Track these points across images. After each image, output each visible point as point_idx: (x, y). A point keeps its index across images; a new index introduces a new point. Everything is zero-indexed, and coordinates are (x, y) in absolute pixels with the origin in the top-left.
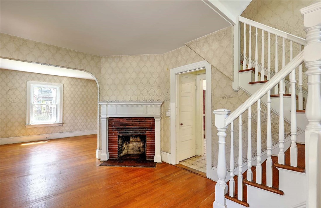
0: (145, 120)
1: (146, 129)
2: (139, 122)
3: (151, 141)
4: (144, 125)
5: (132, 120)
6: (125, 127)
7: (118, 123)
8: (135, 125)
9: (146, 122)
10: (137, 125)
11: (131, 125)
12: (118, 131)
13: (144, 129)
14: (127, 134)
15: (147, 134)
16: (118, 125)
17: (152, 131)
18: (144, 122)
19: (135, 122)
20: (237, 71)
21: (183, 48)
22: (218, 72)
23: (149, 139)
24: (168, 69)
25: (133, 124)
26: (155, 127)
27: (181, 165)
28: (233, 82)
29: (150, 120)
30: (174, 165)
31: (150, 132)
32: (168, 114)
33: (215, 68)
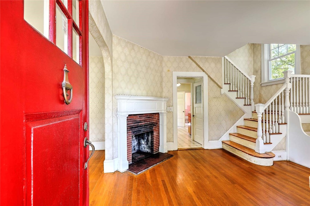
0: (153, 115)
1: (153, 124)
2: (149, 118)
3: (157, 136)
4: (152, 121)
5: (143, 116)
6: (138, 125)
7: (132, 121)
10: (148, 122)
11: (142, 122)
12: (132, 130)
14: (139, 132)
15: (154, 129)
16: (131, 124)
17: (157, 125)
18: (152, 117)
19: (146, 118)
20: (223, 83)
21: (185, 58)
22: (212, 82)
23: (155, 134)
24: (169, 71)
25: (145, 121)
26: (159, 121)
27: (180, 148)
28: (222, 89)
29: (156, 115)
30: (177, 150)
31: (156, 127)
32: (170, 109)
33: (210, 79)
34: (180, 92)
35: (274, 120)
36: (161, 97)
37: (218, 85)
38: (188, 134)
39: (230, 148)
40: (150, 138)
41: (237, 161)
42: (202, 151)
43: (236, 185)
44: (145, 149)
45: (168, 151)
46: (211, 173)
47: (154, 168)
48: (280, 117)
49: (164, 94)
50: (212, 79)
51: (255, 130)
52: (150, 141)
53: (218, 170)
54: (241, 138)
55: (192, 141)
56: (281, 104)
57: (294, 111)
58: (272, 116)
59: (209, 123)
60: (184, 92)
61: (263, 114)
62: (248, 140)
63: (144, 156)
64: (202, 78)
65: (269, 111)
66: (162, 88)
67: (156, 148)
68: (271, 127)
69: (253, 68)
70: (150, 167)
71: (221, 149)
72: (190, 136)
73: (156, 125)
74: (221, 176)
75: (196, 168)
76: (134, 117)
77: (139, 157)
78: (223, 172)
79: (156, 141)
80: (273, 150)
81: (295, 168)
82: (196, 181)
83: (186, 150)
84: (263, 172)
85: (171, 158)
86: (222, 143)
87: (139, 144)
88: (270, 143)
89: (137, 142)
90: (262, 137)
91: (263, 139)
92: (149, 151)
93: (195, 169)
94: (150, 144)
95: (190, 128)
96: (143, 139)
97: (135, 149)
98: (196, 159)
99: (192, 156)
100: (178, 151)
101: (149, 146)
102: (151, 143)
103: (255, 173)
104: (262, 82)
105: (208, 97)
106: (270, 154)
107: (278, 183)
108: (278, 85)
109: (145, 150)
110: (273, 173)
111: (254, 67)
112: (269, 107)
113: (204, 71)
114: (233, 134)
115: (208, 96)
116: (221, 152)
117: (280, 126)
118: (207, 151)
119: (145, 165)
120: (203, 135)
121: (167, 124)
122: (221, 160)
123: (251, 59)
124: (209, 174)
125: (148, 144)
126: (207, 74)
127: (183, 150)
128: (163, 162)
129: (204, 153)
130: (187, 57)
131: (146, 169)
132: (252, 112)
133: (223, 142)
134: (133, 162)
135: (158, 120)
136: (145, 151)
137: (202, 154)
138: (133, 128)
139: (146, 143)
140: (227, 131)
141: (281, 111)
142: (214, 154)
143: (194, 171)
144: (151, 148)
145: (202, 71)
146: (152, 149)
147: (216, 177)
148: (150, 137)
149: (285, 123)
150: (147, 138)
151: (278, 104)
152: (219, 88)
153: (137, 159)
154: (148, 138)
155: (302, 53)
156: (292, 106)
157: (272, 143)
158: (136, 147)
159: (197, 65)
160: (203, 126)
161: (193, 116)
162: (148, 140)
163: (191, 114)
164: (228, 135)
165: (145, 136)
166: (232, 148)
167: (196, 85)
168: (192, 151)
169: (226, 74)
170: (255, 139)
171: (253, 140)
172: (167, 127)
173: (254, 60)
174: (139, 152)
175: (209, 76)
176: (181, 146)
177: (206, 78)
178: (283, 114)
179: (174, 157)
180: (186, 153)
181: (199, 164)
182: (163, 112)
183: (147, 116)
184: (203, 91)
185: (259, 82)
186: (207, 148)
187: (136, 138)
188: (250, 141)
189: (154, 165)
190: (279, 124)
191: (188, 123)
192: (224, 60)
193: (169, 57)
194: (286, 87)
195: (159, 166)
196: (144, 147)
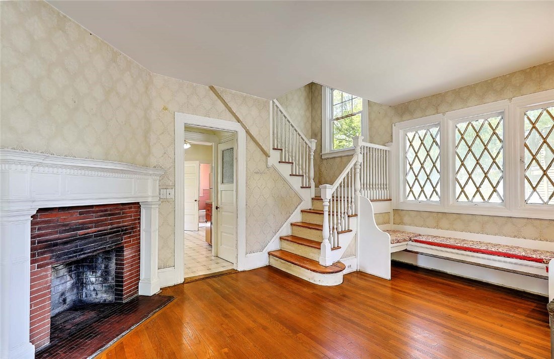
0: (122, 209)
1: (122, 231)
2: (110, 215)
3: (132, 257)
4: (119, 223)
5: (93, 212)
6: (76, 235)
7: (54, 227)
8: (101, 226)
9: (123, 213)
10: (106, 225)
11: (90, 228)
12: (52, 251)
13: (118, 231)
14: (79, 255)
15: (125, 242)
16: (51, 234)
17: (134, 232)
18: (119, 214)
19: (101, 216)
20: (271, 147)
21: (203, 89)
22: (252, 143)
23: (128, 253)
24: (165, 109)
25: (97, 223)
26: (139, 223)
27: (190, 278)
28: (269, 158)
29: (130, 208)
30: (183, 283)
31: (130, 237)
32: (168, 194)
33: (249, 137)
34: (191, 162)
35: (343, 211)
36: (146, 166)
37: (262, 150)
38: (205, 244)
39: (282, 263)
40: (113, 266)
41: (295, 286)
42: (234, 276)
43: (300, 335)
44: (97, 294)
45: (161, 289)
46: (254, 321)
47: (122, 343)
48: (350, 205)
49: (153, 161)
50: (254, 138)
51: (319, 228)
52: (113, 273)
53: (266, 312)
54: (298, 243)
55: (213, 258)
56: (351, 187)
57: (365, 195)
58: (341, 204)
59: (247, 221)
60: (198, 162)
61: (330, 202)
62: (309, 246)
63: (93, 314)
64: (235, 134)
65: (337, 197)
66: (149, 146)
67: (131, 287)
68: (339, 221)
69: (310, 130)
70: (111, 343)
71: (267, 266)
72: (210, 249)
73: (130, 233)
74: (273, 323)
75: (226, 316)
76: (63, 216)
77: (78, 319)
78: (275, 312)
79: (130, 271)
80: (341, 258)
81: (369, 281)
82: (226, 350)
83: (203, 279)
84: (333, 296)
85: (168, 306)
86: (267, 255)
87: (80, 284)
88: (339, 248)
89: (72, 281)
90: (329, 239)
91: (330, 243)
92: (109, 297)
93: (224, 319)
94: (113, 279)
95: (209, 233)
96: (93, 269)
97: (64, 301)
98: (225, 297)
99: (216, 290)
100: (185, 285)
101: (109, 286)
102: (116, 277)
103: (322, 301)
104: (323, 153)
105: (246, 171)
106: (339, 265)
107: (354, 312)
108: (343, 158)
109: (99, 296)
110: (344, 296)
111: (311, 128)
112: (337, 189)
113: (239, 121)
114: (287, 238)
115: (245, 169)
116: (266, 272)
117: (351, 218)
118: (242, 275)
119: (95, 341)
120: (237, 244)
121: (159, 227)
122: (269, 289)
123: (308, 114)
124: (251, 325)
125: (108, 280)
126: (245, 127)
127: (196, 280)
128: (148, 321)
129: (237, 280)
130: (207, 88)
131: (98, 352)
132: (312, 199)
133: (269, 254)
134: (56, 341)
135: (135, 220)
136: (97, 301)
137: (233, 282)
138: (56, 245)
139: (100, 279)
140: (275, 233)
141: (351, 198)
142: (256, 278)
143: (222, 324)
144: (118, 288)
145: (235, 120)
146: (119, 293)
147: (265, 328)
148: (114, 261)
149: (356, 215)
150: (103, 266)
151: (348, 187)
152: (264, 155)
153: (68, 327)
154: (106, 267)
155: (370, 114)
156: (362, 189)
157: (341, 248)
158: (67, 295)
159: (226, 106)
160: (237, 228)
161: (217, 208)
162: (106, 272)
163: (213, 205)
164: (278, 239)
165: (100, 260)
166: (284, 263)
167: (222, 147)
168: (214, 279)
169: (275, 132)
170: (319, 243)
171: (317, 245)
172: (159, 235)
173: (312, 116)
174: (79, 306)
175: (248, 132)
176: (192, 272)
177: (242, 135)
178: (353, 200)
179: (175, 300)
180: (204, 286)
181: (231, 306)
182: (150, 200)
183: (106, 211)
184: (237, 159)
185: (319, 152)
186: (242, 270)
187: (70, 271)
188: (312, 247)
189: (123, 334)
190: (349, 216)
191: (206, 222)
192: (273, 107)
193: (166, 78)
194: (357, 160)
195: (137, 333)
196: (94, 290)
